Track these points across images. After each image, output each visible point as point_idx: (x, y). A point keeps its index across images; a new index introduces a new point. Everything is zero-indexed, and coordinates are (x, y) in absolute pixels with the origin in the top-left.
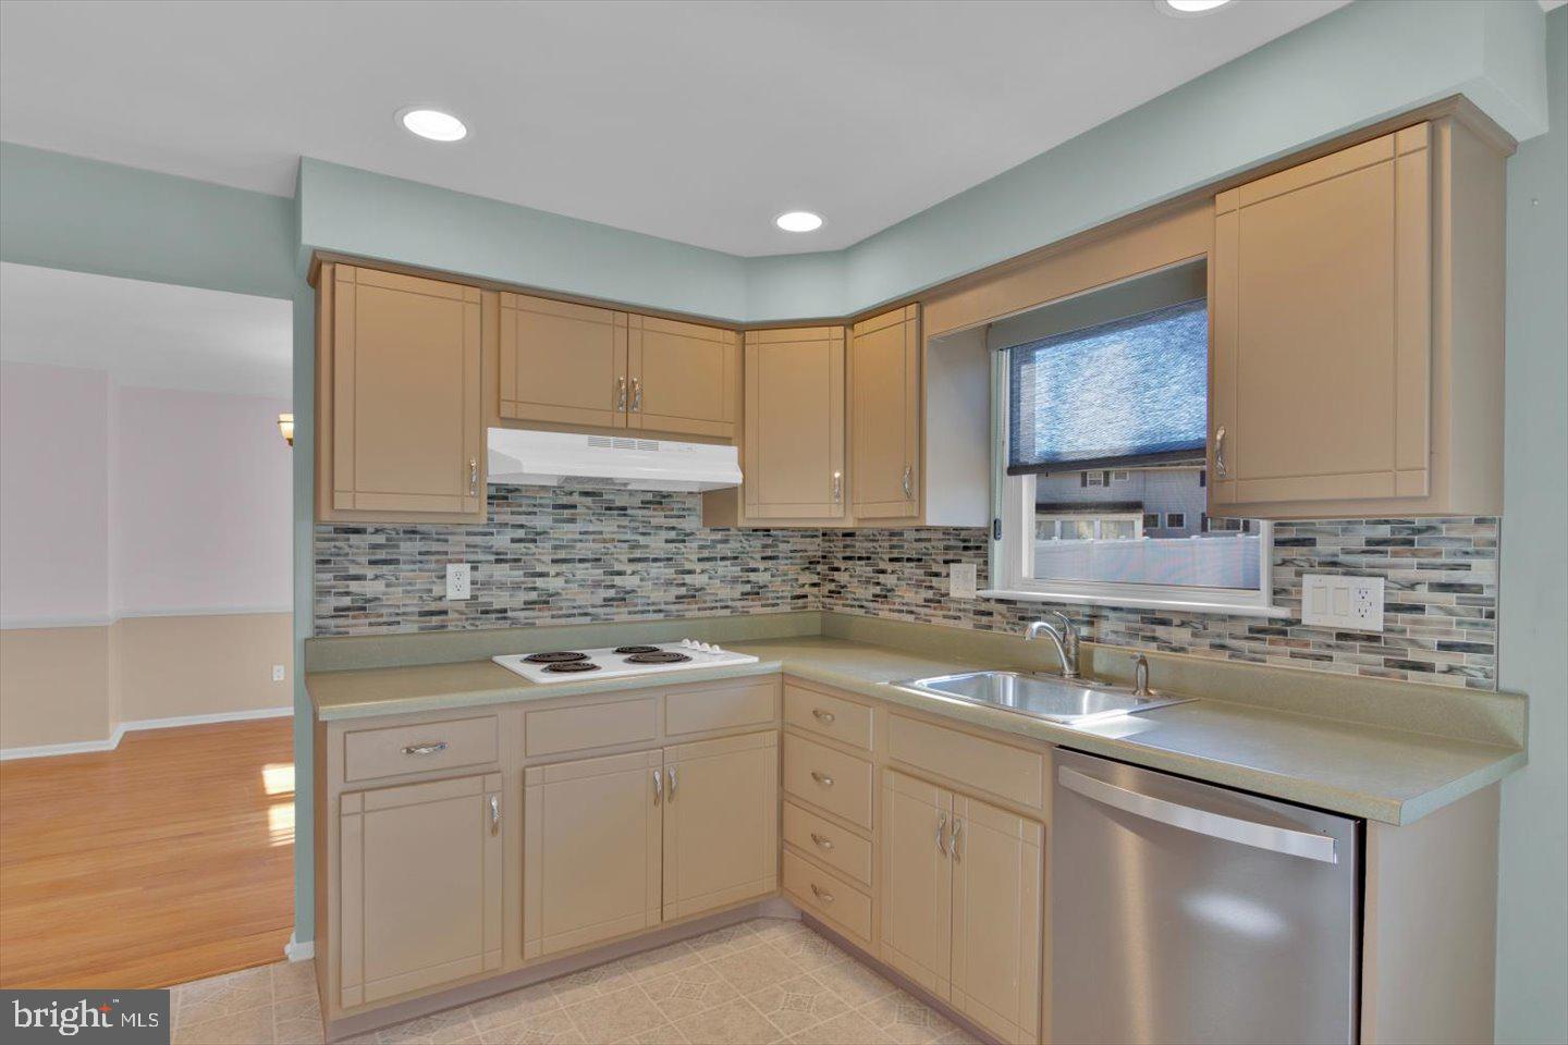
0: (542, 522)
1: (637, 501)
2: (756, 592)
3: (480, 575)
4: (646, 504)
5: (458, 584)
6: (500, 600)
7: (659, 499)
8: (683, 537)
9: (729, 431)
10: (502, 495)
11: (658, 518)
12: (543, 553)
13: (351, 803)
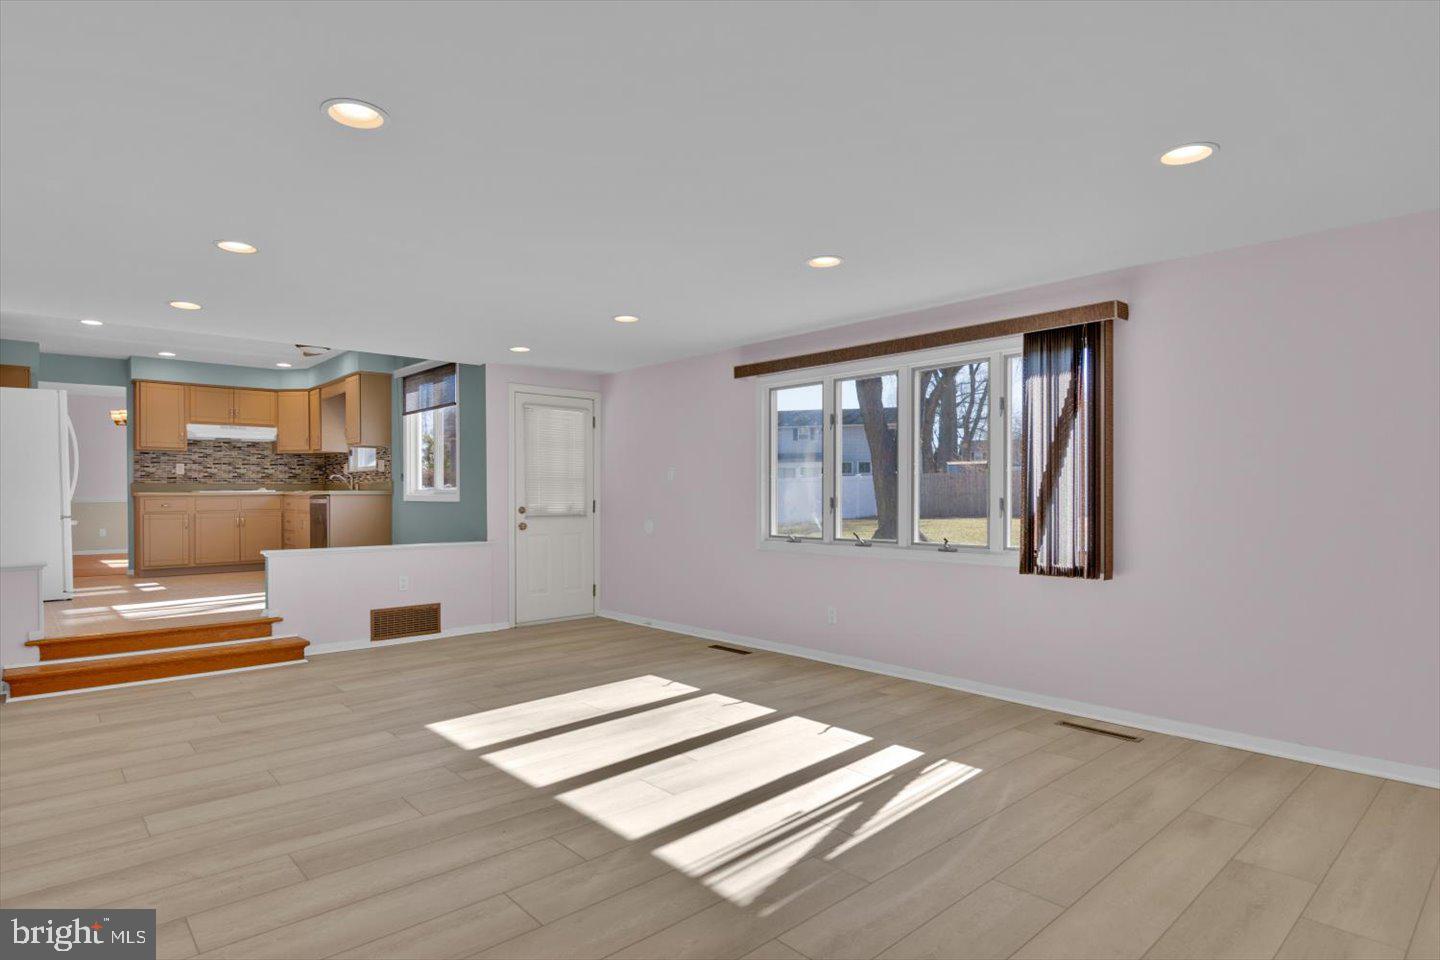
0: (208, 451)
1: (245, 445)
2: (295, 476)
3: (189, 466)
4: (249, 446)
5: (180, 470)
6: (195, 475)
7: (254, 445)
8: (264, 457)
9: (272, 423)
10: (194, 443)
11: (253, 450)
12: (209, 461)
13: (146, 517)
